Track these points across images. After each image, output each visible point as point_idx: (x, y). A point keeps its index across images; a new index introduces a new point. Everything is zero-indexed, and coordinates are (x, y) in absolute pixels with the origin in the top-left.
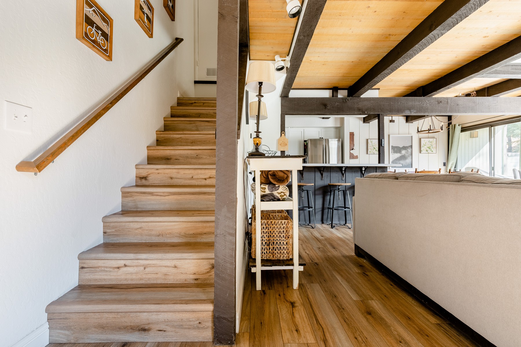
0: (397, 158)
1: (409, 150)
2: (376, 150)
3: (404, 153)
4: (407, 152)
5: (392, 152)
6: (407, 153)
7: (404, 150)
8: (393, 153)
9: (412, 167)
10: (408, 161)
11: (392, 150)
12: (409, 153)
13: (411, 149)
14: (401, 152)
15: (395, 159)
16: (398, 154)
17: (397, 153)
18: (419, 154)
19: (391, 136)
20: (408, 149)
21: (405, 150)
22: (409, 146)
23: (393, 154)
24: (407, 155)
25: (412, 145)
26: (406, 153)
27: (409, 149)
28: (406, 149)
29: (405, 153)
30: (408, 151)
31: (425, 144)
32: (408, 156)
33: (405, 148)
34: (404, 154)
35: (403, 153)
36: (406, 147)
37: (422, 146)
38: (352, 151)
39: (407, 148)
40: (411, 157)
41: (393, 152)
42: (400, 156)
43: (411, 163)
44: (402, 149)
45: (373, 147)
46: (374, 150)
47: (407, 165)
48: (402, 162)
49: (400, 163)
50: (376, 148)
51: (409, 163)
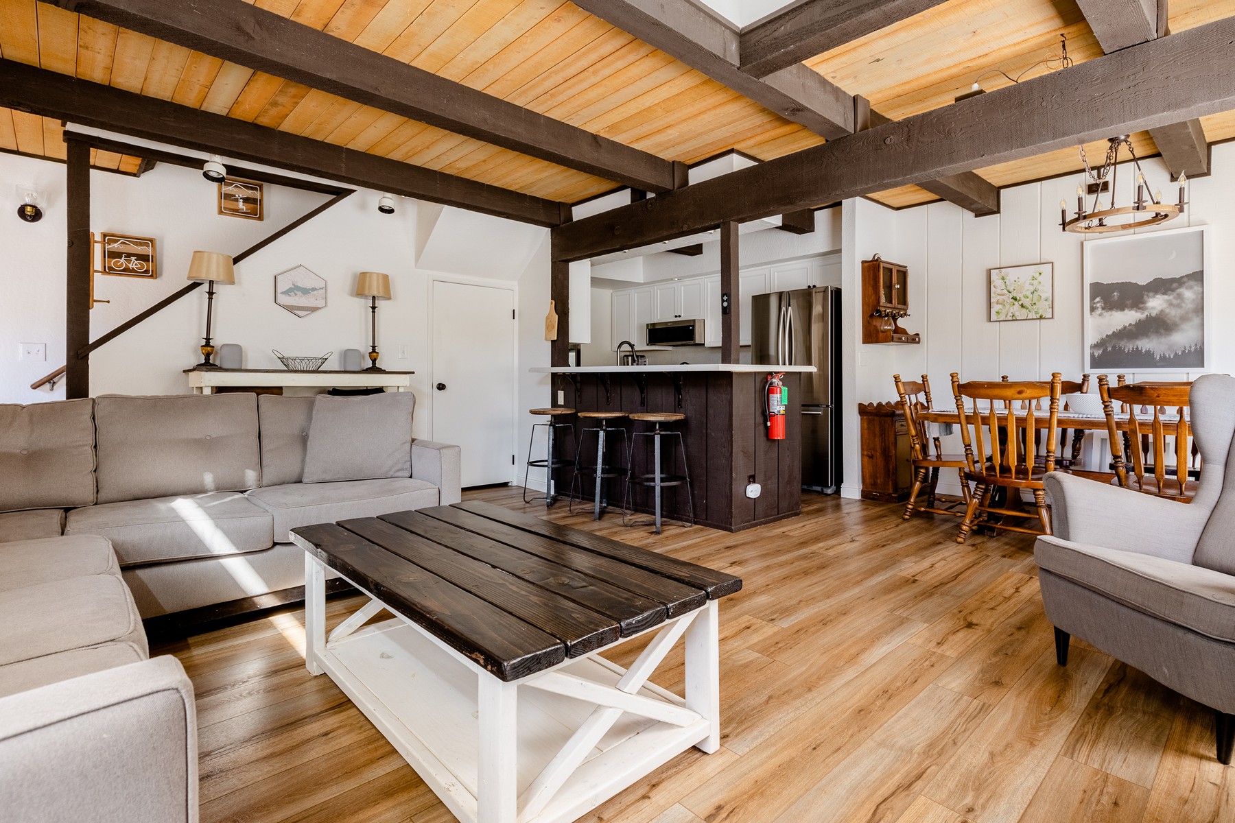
0: (1120, 327)
1: (1188, 294)
2: (1022, 306)
3: (1159, 308)
4: (1175, 302)
5: (1093, 309)
6: (1179, 306)
7: (1158, 296)
8: (1100, 311)
9: (1201, 365)
10: (1182, 339)
11: (1098, 299)
12: (1188, 305)
13: (1196, 289)
14: (1144, 303)
15: (1110, 333)
16: (1126, 311)
17: (1122, 309)
19: (1090, 245)
20: (1182, 290)
21: (1164, 293)
22: (1186, 276)
23: (1100, 315)
24: (1173, 313)
25: (1202, 271)
26: (1171, 304)
27: (1191, 288)
28: (1173, 291)
29: (1165, 306)
30: (1180, 296)
32: (1184, 318)
33: (1161, 286)
34: (1162, 311)
35: (1153, 308)
36: (1173, 280)
39: (1175, 285)
40: (1196, 321)
41: (1104, 309)
42: (1140, 320)
43: (1196, 345)
44: (1146, 293)
45: (1011, 296)
46: (1014, 306)
47: (1176, 354)
48: (1145, 344)
49: (1135, 347)
50: (1023, 298)
51: (1190, 347)
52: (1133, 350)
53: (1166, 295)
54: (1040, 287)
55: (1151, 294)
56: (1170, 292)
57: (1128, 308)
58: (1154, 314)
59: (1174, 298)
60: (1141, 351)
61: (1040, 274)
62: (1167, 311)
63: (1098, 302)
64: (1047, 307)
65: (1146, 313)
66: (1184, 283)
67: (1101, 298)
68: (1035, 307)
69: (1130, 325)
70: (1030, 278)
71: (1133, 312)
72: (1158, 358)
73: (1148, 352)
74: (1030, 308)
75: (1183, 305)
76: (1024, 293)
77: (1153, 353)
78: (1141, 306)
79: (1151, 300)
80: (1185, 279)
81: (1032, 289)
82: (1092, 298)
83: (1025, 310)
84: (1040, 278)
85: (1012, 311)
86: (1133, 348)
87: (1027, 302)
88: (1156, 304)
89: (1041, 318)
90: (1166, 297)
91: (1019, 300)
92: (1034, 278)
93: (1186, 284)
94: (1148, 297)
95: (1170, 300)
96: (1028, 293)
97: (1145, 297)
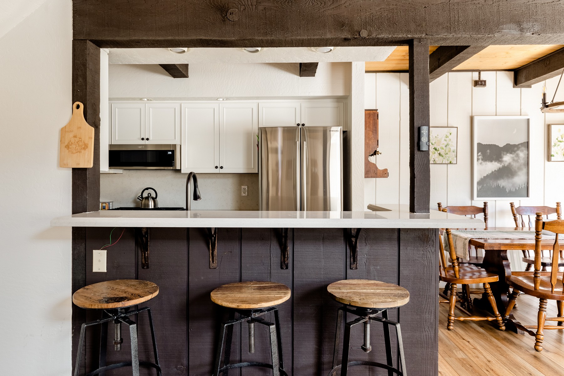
0: (490, 172)
1: (522, 154)
2: (440, 154)
3: (508, 162)
4: (516, 158)
5: (478, 159)
6: (517, 161)
7: (508, 154)
8: (480, 161)
9: (528, 196)
10: (519, 179)
11: (480, 154)
12: (522, 161)
13: (526, 152)
14: (501, 158)
15: (485, 175)
16: (493, 162)
17: (492, 161)
18: (547, 162)
19: (476, 119)
20: (519, 152)
21: (511, 153)
22: (521, 144)
23: (481, 164)
24: (515, 165)
25: (528, 142)
26: (514, 160)
27: (522, 151)
28: (515, 152)
29: (511, 160)
30: (518, 155)
31: (560, 139)
32: (520, 169)
33: (510, 148)
34: (510, 164)
35: (506, 161)
36: (515, 146)
37: (553, 144)
38: (372, 159)
39: (516, 149)
40: (525, 170)
41: (482, 160)
42: (500, 168)
43: (524, 184)
44: (503, 152)
45: (433, 147)
46: (435, 154)
47: (516, 189)
48: (503, 183)
49: (497, 185)
50: (440, 149)
51: (522, 185)
52: (496, 187)
53: (512, 154)
54: (450, 143)
55: (505, 153)
56: (513, 152)
57: (494, 161)
58: (506, 165)
59: (515, 156)
60: (500, 187)
61: (450, 134)
62: (512, 163)
63: (480, 155)
64: (454, 156)
65: (503, 164)
66: (520, 148)
67: (481, 153)
68: (447, 155)
69: (495, 170)
70: (445, 136)
71: (496, 163)
72: (508, 191)
73: (503, 187)
74: (444, 156)
75: (519, 161)
76: (441, 146)
77: (506, 188)
78: (501, 159)
79: (505, 156)
80: (520, 146)
81: (445, 143)
82: (478, 153)
83: (441, 157)
84: (450, 137)
85: (433, 157)
86: (496, 185)
87: (442, 152)
88: (507, 158)
89: (450, 163)
90: (511, 155)
91: (438, 150)
92: (447, 137)
93: (521, 149)
94: (504, 155)
95: (513, 157)
96: (444, 146)
97: (502, 154)
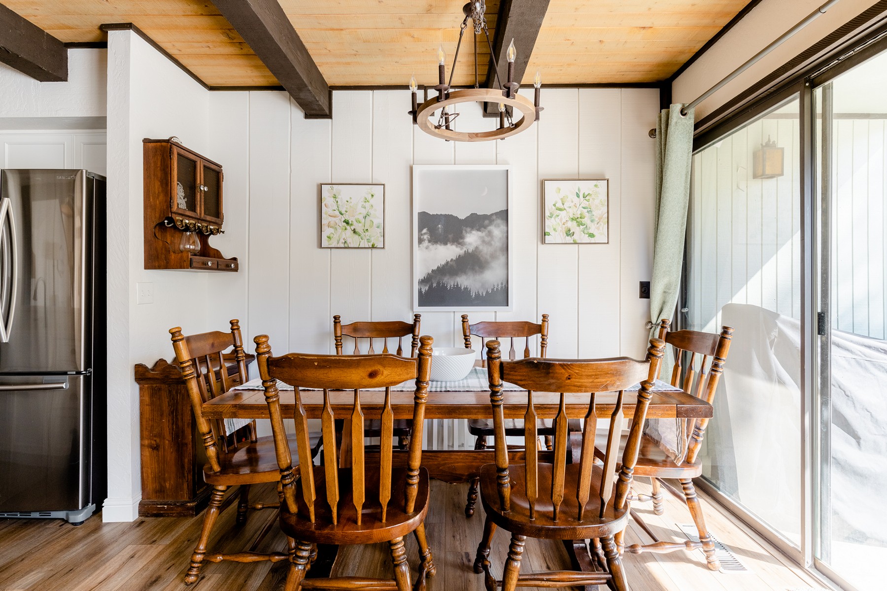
0: (443, 263)
1: (497, 231)
2: (354, 231)
3: (475, 245)
4: (487, 239)
5: (420, 241)
6: (489, 244)
7: (474, 232)
8: (426, 243)
9: (508, 306)
10: (491, 277)
11: (425, 231)
12: (497, 243)
13: (503, 227)
14: (463, 238)
15: (435, 268)
16: (449, 245)
17: (446, 244)
18: (541, 246)
20: (492, 228)
21: (479, 230)
22: (496, 214)
23: (427, 248)
24: (486, 250)
25: (507, 210)
26: (483, 241)
27: (498, 226)
28: (485, 227)
29: (479, 242)
30: (490, 234)
31: (559, 205)
32: (493, 256)
33: (477, 222)
34: (477, 248)
35: (470, 244)
36: (485, 217)
37: (549, 213)
39: (487, 222)
40: (502, 259)
41: (429, 241)
42: (459, 256)
43: (502, 284)
44: (464, 228)
45: (343, 219)
46: (347, 231)
47: (487, 292)
48: (464, 281)
49: (456, 284)
50: (355, 223)
51: (498, 285)
52: (454, 288)
53: (480, 231)
54: (372, 212)
55: (468, 229)
56: (483, 229)
57: (450, 243)
58: (470, 251)
59: (486, 235)
60: (460, 288)
61: (372, 196)
62: (481, 248)
63: (425, 234)
64: (379, 235)
65: (465, 249)
66: (493, 220)
67: (428, 230)
68: (367, 233)
69: (452, 260)
70: (363, 199)
71: (454, 247)
72: (474, 296)
73: (466, 289)
74: (363, 234)
75: (493, 243)
76: (357, 217)
77: (470, 291)
78: (461, 241)
79: (468, 235)
80: (494, 217)
81: (364, 212)
82: (420, 230)
83: (357, 236)
84: (372, 201)
85: (344, 236)
86: (454, 285)
87: (359, 228)
88: (472, 239)
89: (373, 247)
90: (479, 233)
91: (351, 225)
92: (366, 201)
93: (495, 222)
94: (466, 232)
95: (483, 237)
96: (361, 218)
97: (464, 232)
